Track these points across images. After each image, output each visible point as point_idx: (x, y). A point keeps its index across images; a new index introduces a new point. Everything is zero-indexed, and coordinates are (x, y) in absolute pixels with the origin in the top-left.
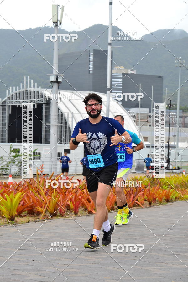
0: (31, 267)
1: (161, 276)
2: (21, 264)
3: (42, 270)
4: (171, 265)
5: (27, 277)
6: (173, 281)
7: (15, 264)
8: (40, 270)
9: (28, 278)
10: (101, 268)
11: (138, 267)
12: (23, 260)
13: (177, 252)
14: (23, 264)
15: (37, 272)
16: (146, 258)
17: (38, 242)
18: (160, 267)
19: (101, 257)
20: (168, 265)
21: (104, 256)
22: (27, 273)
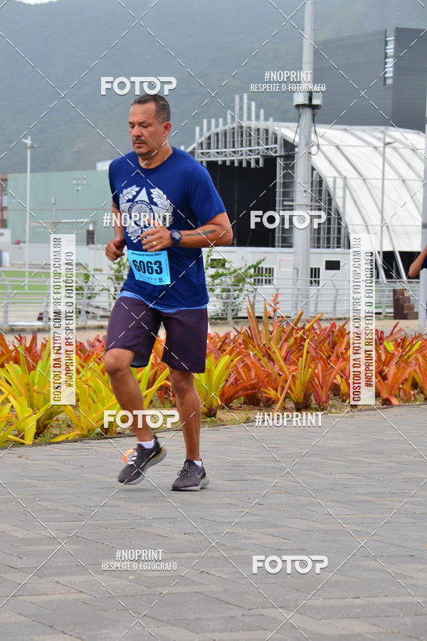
0: (256, 518)
2: (233, 510)
3: (281, 526)
5: (246, 538)
7: (221, 510)
8: (275, 526)
9: (248, 541)
10: (415, 523)
12: (237, 502)
14: (238, 510)
15: (269, 530)
17: (270, 465)
22: (248, 530)
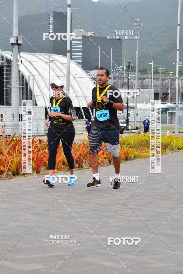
1: (120, 228)
4: (130, 218)
6: (131, 232)
10: (63, 221)
11: (98, 220)
13: (136, 205)
16: (106, 212)
18: (119, 220)
19: (63, 211)
20: (127, 218)
21: (66, 211)
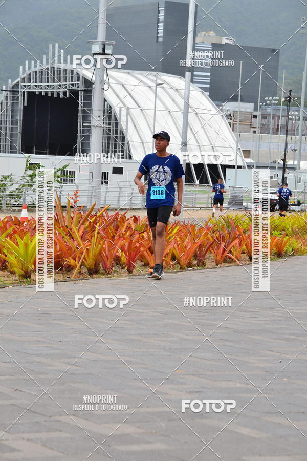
0: (56, 351)
1: (266, 372)
2: (41, 345)
4: (283, 355)
5: (50, 365)
6: (285, 379)
7: (32, 346)
8: (70, 357)
9: (51, 368)
10: (170, 355)
12: (44, 339)
13: (293, 334)
14: (45, 346)
15: (66, 360)
16: (243, 342)
18: (264, 358)
19: (170, 339)
20: (278, 354)
22: (51, 360)
